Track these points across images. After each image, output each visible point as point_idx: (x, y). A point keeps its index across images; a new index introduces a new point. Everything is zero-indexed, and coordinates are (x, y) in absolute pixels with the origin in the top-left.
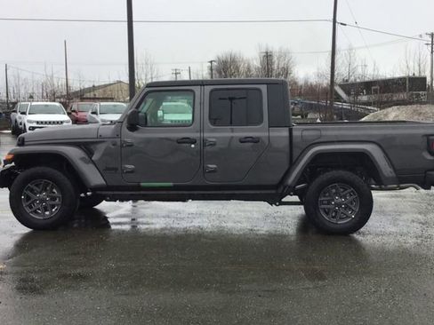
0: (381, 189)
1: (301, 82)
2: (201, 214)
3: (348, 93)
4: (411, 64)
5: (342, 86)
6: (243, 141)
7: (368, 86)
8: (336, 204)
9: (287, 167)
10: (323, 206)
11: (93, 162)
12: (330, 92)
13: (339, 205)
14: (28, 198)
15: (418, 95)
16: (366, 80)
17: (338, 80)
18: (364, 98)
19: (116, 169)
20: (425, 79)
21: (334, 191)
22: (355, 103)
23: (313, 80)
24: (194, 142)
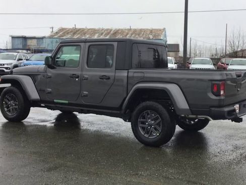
8: (149, 125)
14: (6, 103)
24: (78, 77)
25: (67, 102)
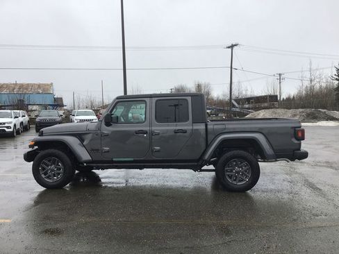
0: (264, 161)
1: (215, 99)
2: (153, 176)
3: (238, 104)
4: (270, 89)
5: (235, 100)
6: (176, 132)
7: (248, 100)
8: (236, 172)
9: (204, 149)
10: (228, 173)
11: (84, 146)
12: (230, 103)
13: (238, 172)
14: (44, 169)
15: (273, 104)
16: (248, 97)
17: (233, 97)
18: (247, 106)
19: (98, 150)
20: (277, 96)
21: (235, 163)
22: (242, 108)
23: (221, 98)
24: (146, 133)
25: (132, 159)
